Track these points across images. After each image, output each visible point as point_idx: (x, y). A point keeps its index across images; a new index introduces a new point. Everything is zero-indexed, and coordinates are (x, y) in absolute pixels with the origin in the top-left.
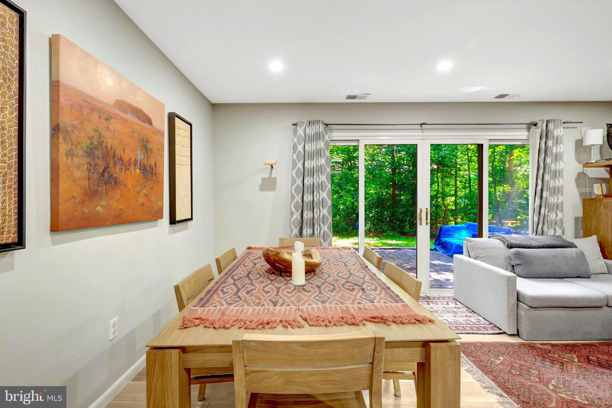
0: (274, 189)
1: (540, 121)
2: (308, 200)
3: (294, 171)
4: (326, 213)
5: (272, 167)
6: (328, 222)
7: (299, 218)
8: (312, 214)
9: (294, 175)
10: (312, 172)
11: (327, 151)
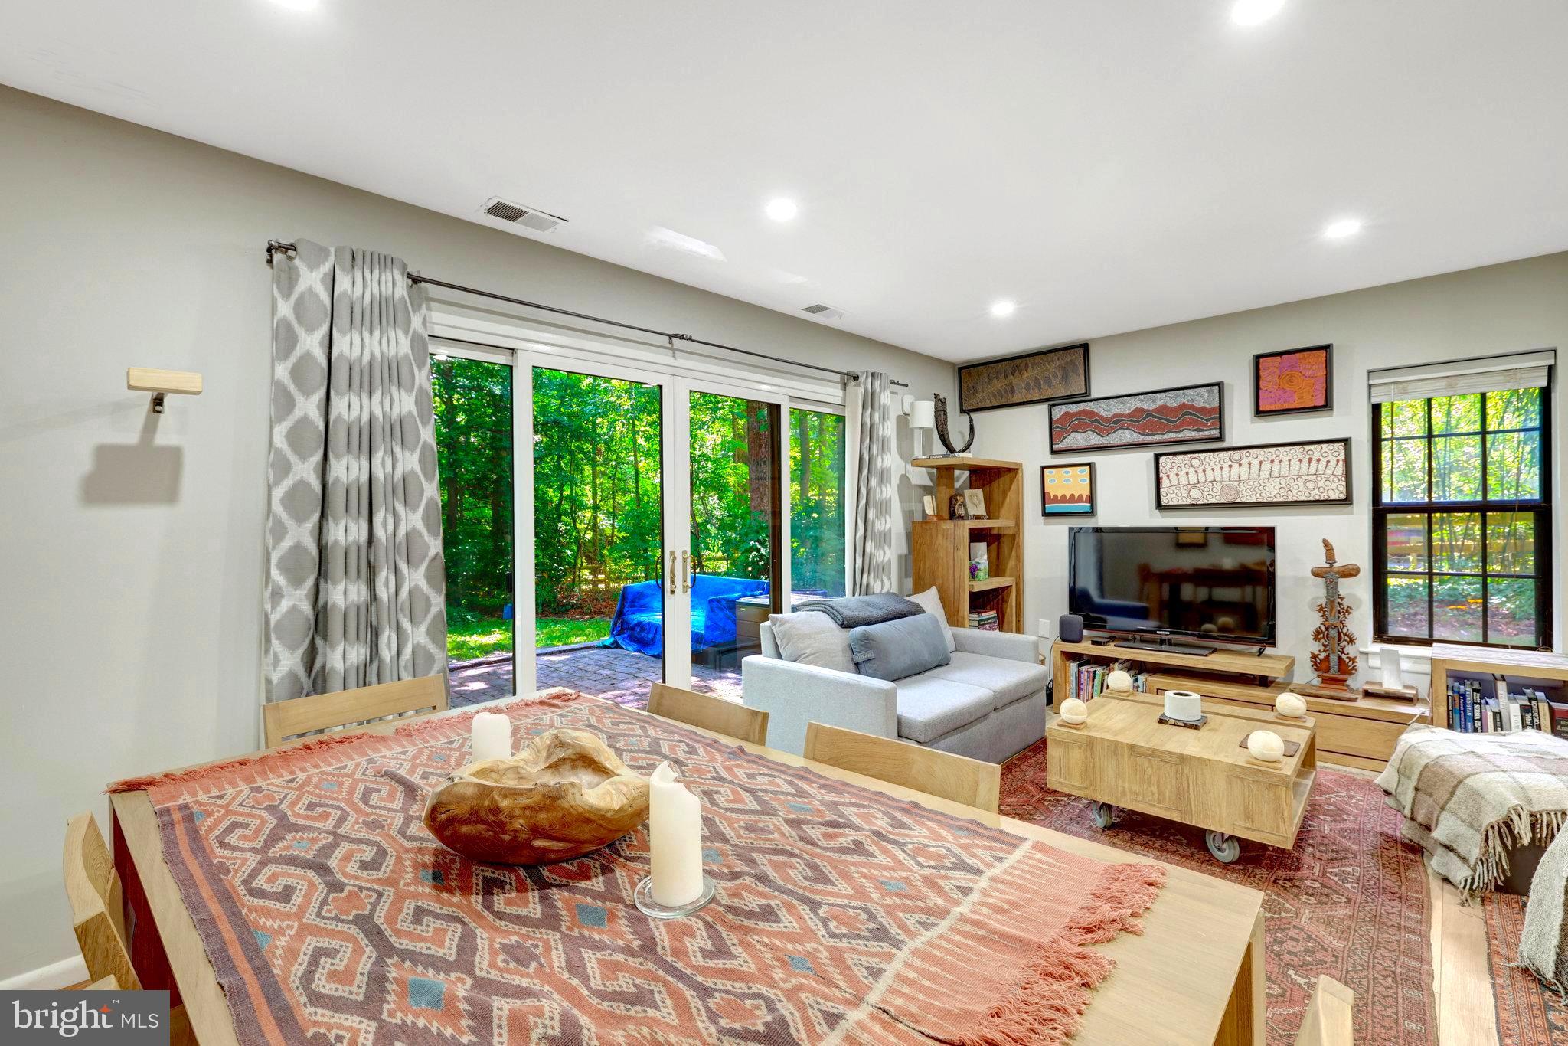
0: (171, 495)
1: (863, 372)
2: (351, 538)
3: (280, 431)
4: (423, 584)
5: (158, 401)
6: (427, 611)
7: (307, 608)
8: (364, 588)
9: (280, 441)
10: (367, 439)
11: (420, 370)
